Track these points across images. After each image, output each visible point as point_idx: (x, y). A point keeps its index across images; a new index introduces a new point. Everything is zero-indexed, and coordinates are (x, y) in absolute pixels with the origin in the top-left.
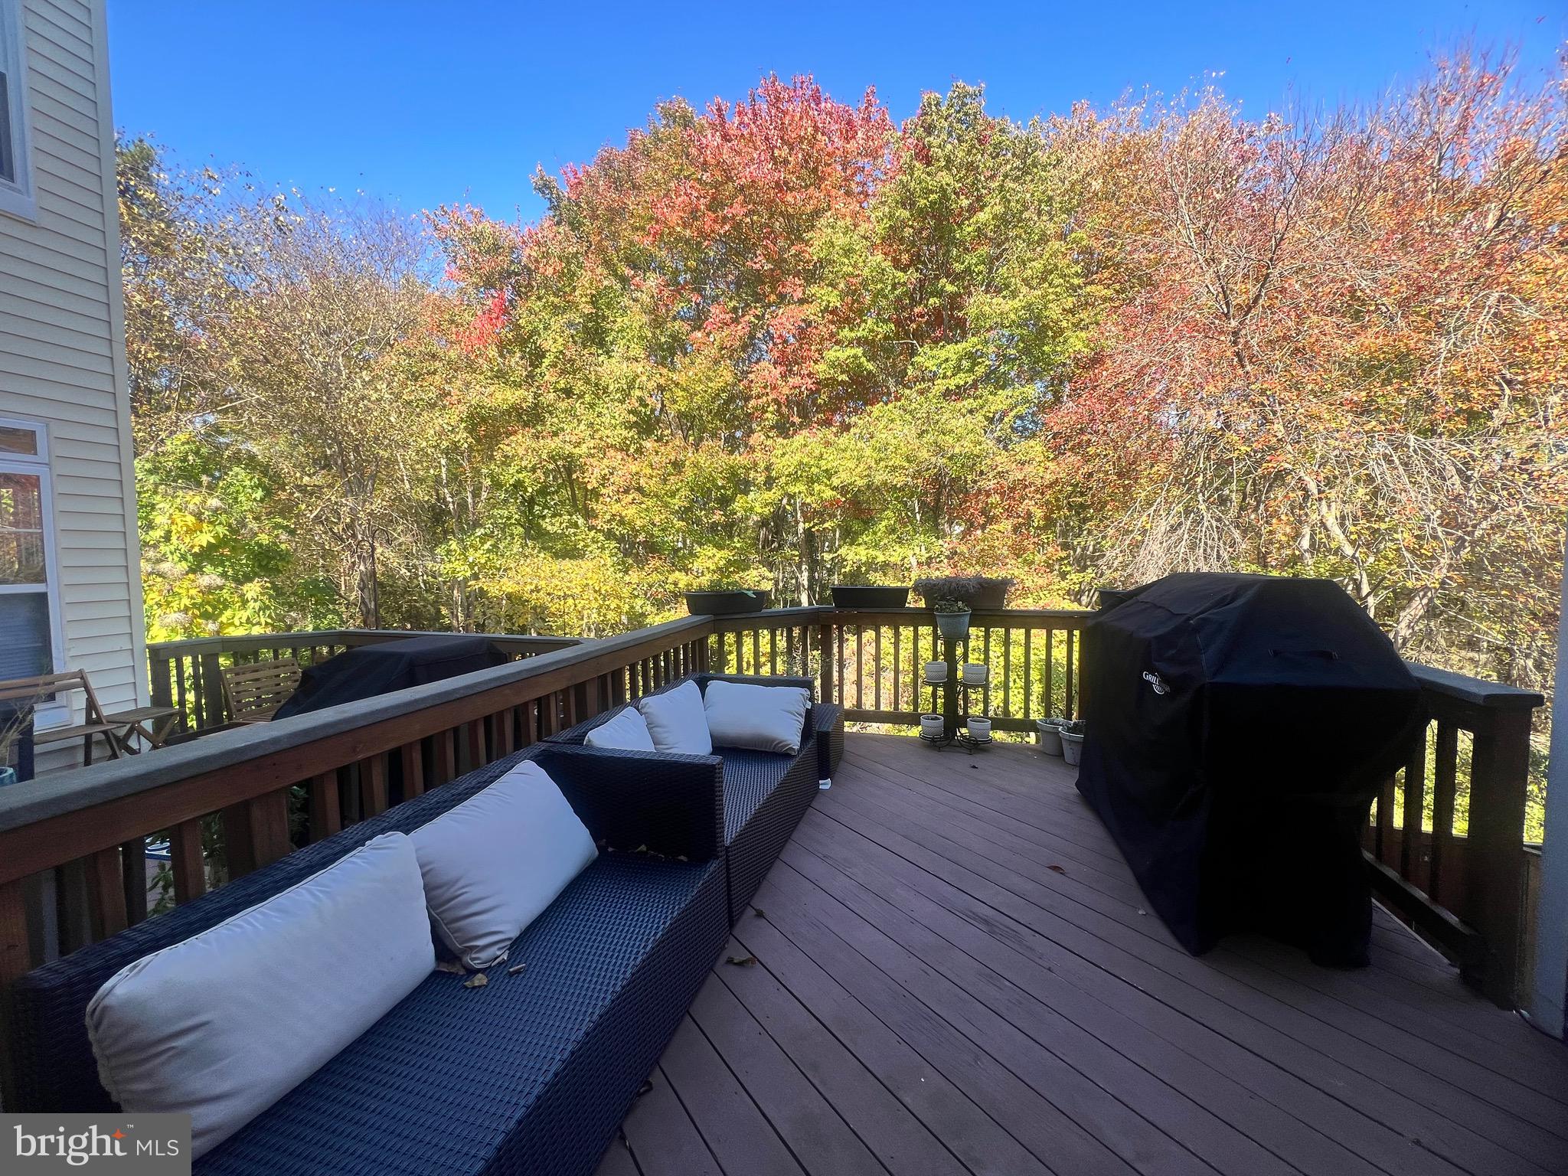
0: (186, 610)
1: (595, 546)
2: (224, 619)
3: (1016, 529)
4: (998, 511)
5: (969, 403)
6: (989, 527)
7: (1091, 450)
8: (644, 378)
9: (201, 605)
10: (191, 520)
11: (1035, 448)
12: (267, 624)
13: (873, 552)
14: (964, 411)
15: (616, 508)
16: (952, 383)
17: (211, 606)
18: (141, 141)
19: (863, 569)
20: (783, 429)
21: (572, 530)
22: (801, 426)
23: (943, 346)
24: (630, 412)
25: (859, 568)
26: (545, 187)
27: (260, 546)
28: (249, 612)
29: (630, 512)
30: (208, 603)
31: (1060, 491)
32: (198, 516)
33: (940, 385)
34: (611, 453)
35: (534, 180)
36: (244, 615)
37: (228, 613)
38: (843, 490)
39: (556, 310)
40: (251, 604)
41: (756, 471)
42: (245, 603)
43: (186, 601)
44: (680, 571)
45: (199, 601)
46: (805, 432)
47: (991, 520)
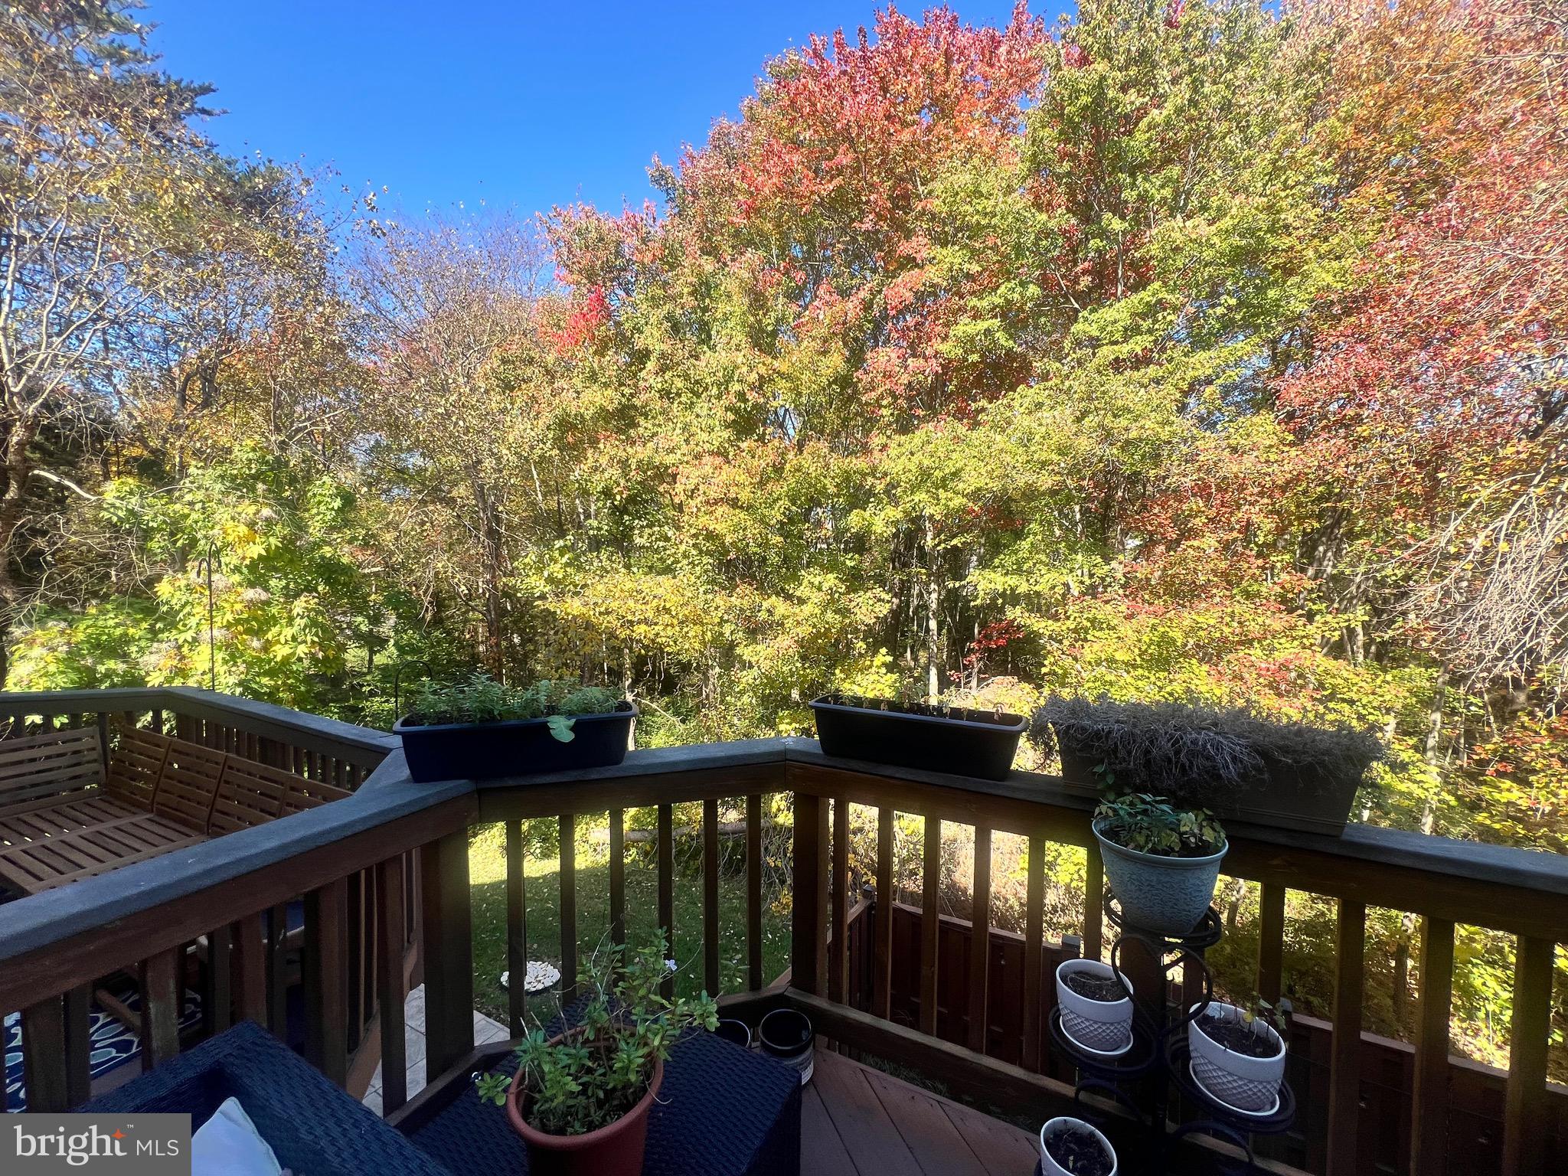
0: (228, 626)
1: (685, 562)
2: (269, 636)
3: (1226, 546)
4: (1198, 522)
5: (1152, 371)
6: (1184, 544)
7: (1362, 430)
8: (745, 369)
9: (247, 621)
10: (243, 530)
11: (1264, 427)
12: (313, 642)
13: (1012, 580)
14: (1146, 381)
15: (704, 521)
16: (1124, 350)
17: (258, 622)
18: (270, 161)
19: (1000, 601)
20: (905, 426)
21: (661, 544)
22: (924, 420)
23: (1111, 305)
24: (727, 409)
25: (994, 599)
26: (661, 178)
27: (323, 557)
28: (296, 629)
29: (720, 528)
30: (255, 619)
31: (1305, 492)
32: (251, 525)
33: (1107, 353)
34: (707, 459)
35: (650, 171)
36: (288, 632)
37: (275, 630)
38: (976, 495)
39: (655, 302)
40: (298, 620)
41: (874, 476)
42: (291, 621)
43: (229, 617)
44: (778, 594)
45: (245, 616)
46: (931, 426)
47: (1187, 533)
